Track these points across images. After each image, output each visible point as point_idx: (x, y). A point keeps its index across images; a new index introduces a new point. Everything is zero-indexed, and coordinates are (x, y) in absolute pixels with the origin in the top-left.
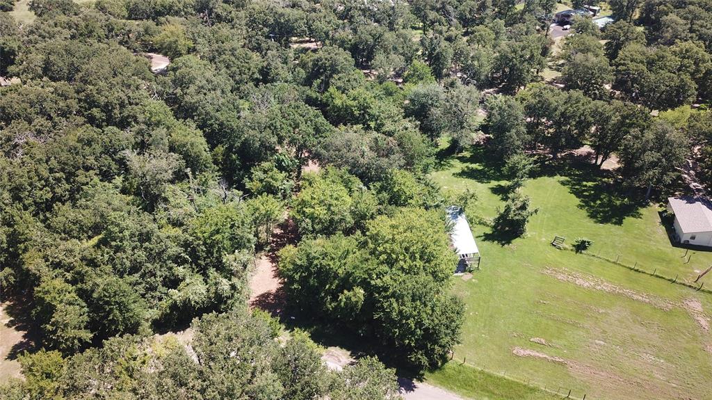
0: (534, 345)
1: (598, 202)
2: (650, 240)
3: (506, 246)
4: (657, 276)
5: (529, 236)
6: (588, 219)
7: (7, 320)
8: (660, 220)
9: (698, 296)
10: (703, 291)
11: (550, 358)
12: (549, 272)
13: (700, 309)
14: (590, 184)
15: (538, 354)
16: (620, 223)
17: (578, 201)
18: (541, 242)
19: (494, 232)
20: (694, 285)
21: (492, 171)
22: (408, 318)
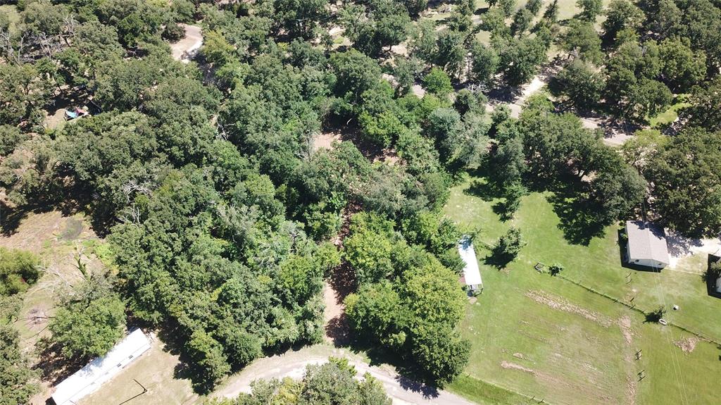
0: (515, 359)
1: (574, 221)
2: (607, 260)
3: (502, 270)
4: (605, 296)
5: (519, 259)
6: (564, 240)
7: (163, 345)
8: (617, 239)
9: (630, 313)
10: (634, 309)
11: (524, 369)
12: (531, 294)
13: (629, 325)
14: (570, 200)
15: (517, 366)
16: (586, 244)
17: (558, 220)
18: (527, 264)
19: (493, 255)
20: (629, 304)
21: (495, 187)
22: (435, 360)
